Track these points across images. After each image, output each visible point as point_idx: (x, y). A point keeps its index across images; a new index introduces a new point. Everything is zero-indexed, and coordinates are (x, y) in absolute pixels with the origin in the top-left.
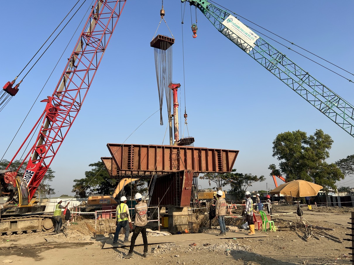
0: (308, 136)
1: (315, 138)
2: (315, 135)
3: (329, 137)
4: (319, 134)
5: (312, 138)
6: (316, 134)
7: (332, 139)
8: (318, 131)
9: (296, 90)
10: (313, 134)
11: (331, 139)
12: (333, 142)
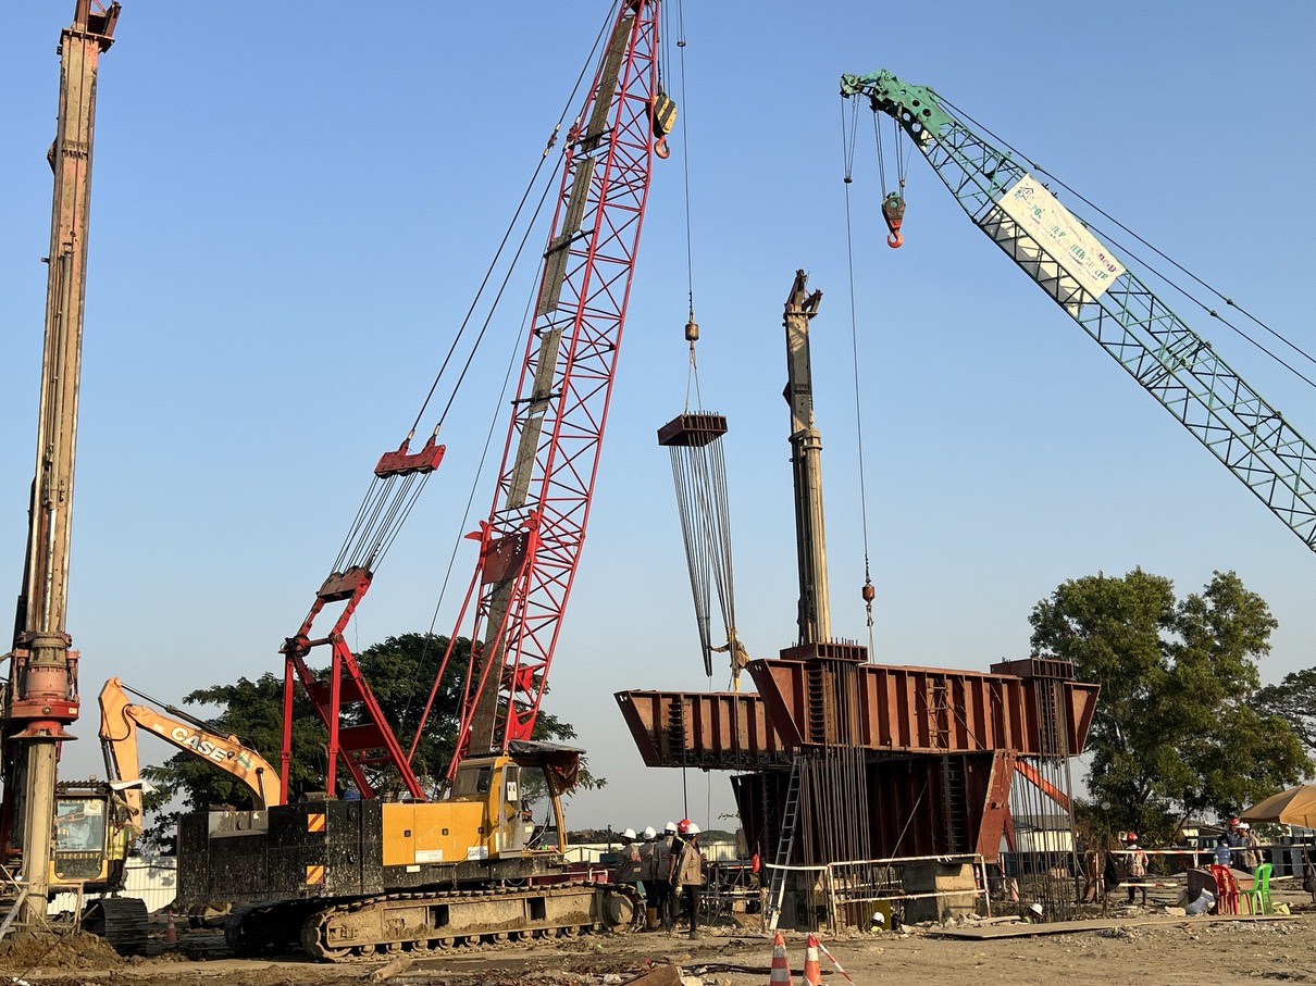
0: (1180, 595)
1: (1210, 605)
2: (1208, 594)
3: (1262, 605)
4: (1225, 589)
5: (1194, 605)
6: (1214, 590)
7: (1270, 615)
8: (1223, 578)
9: (1234, 466)
10: (1200, 592)
11: (1266, 612)
12: (1277, 626)
